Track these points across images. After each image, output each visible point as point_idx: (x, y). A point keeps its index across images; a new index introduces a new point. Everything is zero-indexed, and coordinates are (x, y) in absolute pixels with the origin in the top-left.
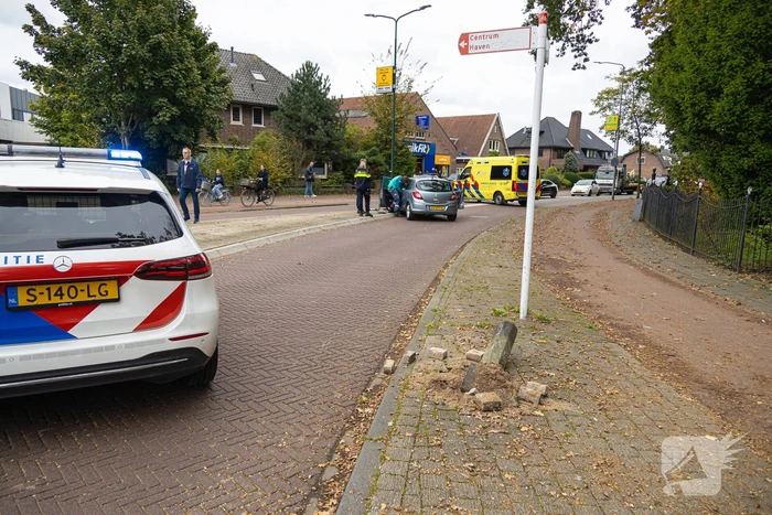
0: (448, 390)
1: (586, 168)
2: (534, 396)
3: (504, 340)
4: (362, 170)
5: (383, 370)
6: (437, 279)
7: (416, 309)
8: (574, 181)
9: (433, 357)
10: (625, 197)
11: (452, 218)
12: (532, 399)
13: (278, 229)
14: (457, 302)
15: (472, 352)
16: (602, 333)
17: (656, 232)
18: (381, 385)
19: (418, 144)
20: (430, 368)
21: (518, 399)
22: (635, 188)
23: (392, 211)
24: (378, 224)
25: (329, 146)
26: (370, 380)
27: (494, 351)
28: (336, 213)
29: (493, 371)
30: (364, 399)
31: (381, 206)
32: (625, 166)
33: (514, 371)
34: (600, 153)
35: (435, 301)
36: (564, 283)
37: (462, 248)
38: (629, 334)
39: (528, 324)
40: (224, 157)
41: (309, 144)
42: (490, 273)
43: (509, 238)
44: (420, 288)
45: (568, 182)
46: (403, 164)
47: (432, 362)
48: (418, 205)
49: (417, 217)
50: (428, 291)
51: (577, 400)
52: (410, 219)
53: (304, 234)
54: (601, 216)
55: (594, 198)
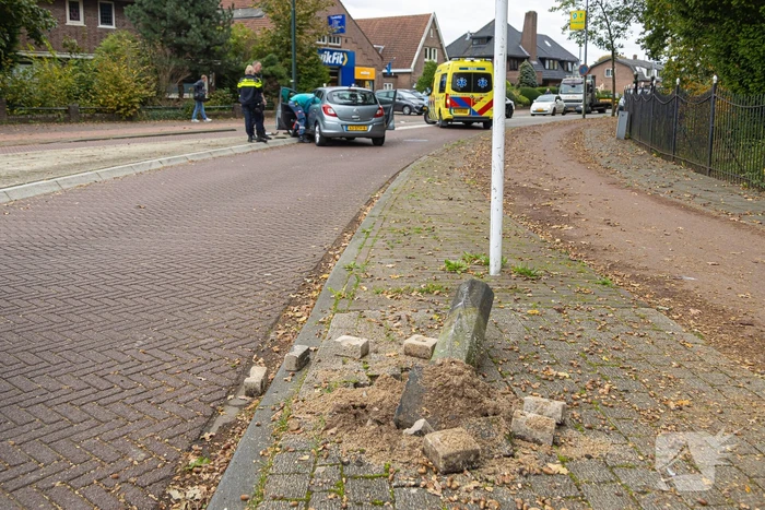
0: (370, 426)
1: (546, 82)
2: (542, 428)
3: (472, 315)
4: (249, 76)
5: (243, 391)
6: (356, 221)
7: (319, 268)
8: (532, 98)
9: (341, 355)
10: (595, 115)
11: (378, 141)
12: (539, 435)
13: (117, 160)
14: (387, 253)
15: (414, 340)
16: (623, 291)
17: (651, 151)
18: (234, 424)
19: (332, 53)
20: (336, 378)
21: (512, 437)
22: (608, 106)
23: (295, 135)
24: (275, 151)
25: (208, 52)
26: (215, 413)
27: (455, 338)
28: (214, 140)
29: (456, 381)
30: (193, 460)
31: (280, 128)
32: (594, 77)
33: (493, 373)
34: (562, 63)
35: (349, 254)
36: (545, 218)
37: (394, 177)
38: (666, 290)
39: (504, 283)
40: (55, 69)
41: (179, 50)
42: (436, 208)
43: (460, 164)
44: (327, 235)
45: (526, 100)
46: (312, 76)
47: (339, 366)
48: (331, 124)
49: (329, 141)
50: (340, 238)
51: (623, 427)
52: (321, 144)
53: (160, 166)
54: (575, 135)
55: (559, 118)
